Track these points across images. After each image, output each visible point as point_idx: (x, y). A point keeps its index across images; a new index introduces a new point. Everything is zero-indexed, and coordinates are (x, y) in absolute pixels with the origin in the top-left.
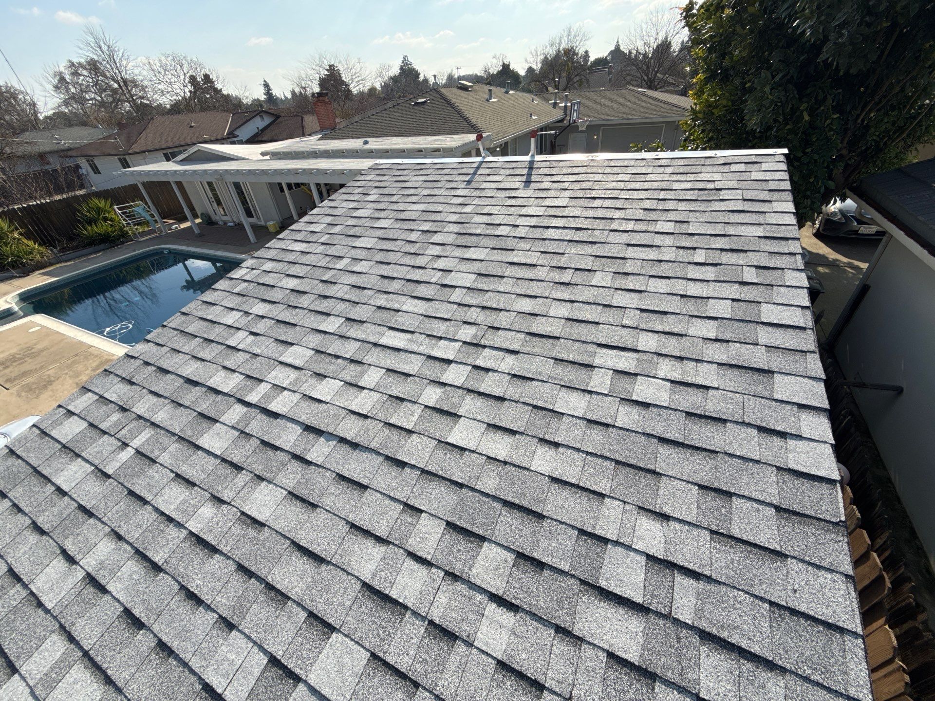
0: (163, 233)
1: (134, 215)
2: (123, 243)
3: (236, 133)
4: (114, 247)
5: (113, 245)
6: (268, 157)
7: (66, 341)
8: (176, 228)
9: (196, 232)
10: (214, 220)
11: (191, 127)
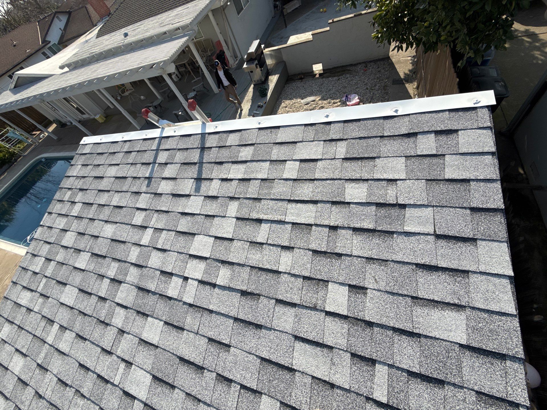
0: (37, 144)
1: (10, 139)
2: (16, 160)
3: (48, 39)
4: (12, 165)
5: (11, 164)
6: (66, 69)
7: (7, 255)
8: (43, 136)
9: (55, 139)
10: (64, 122)
11: (15, 46)
